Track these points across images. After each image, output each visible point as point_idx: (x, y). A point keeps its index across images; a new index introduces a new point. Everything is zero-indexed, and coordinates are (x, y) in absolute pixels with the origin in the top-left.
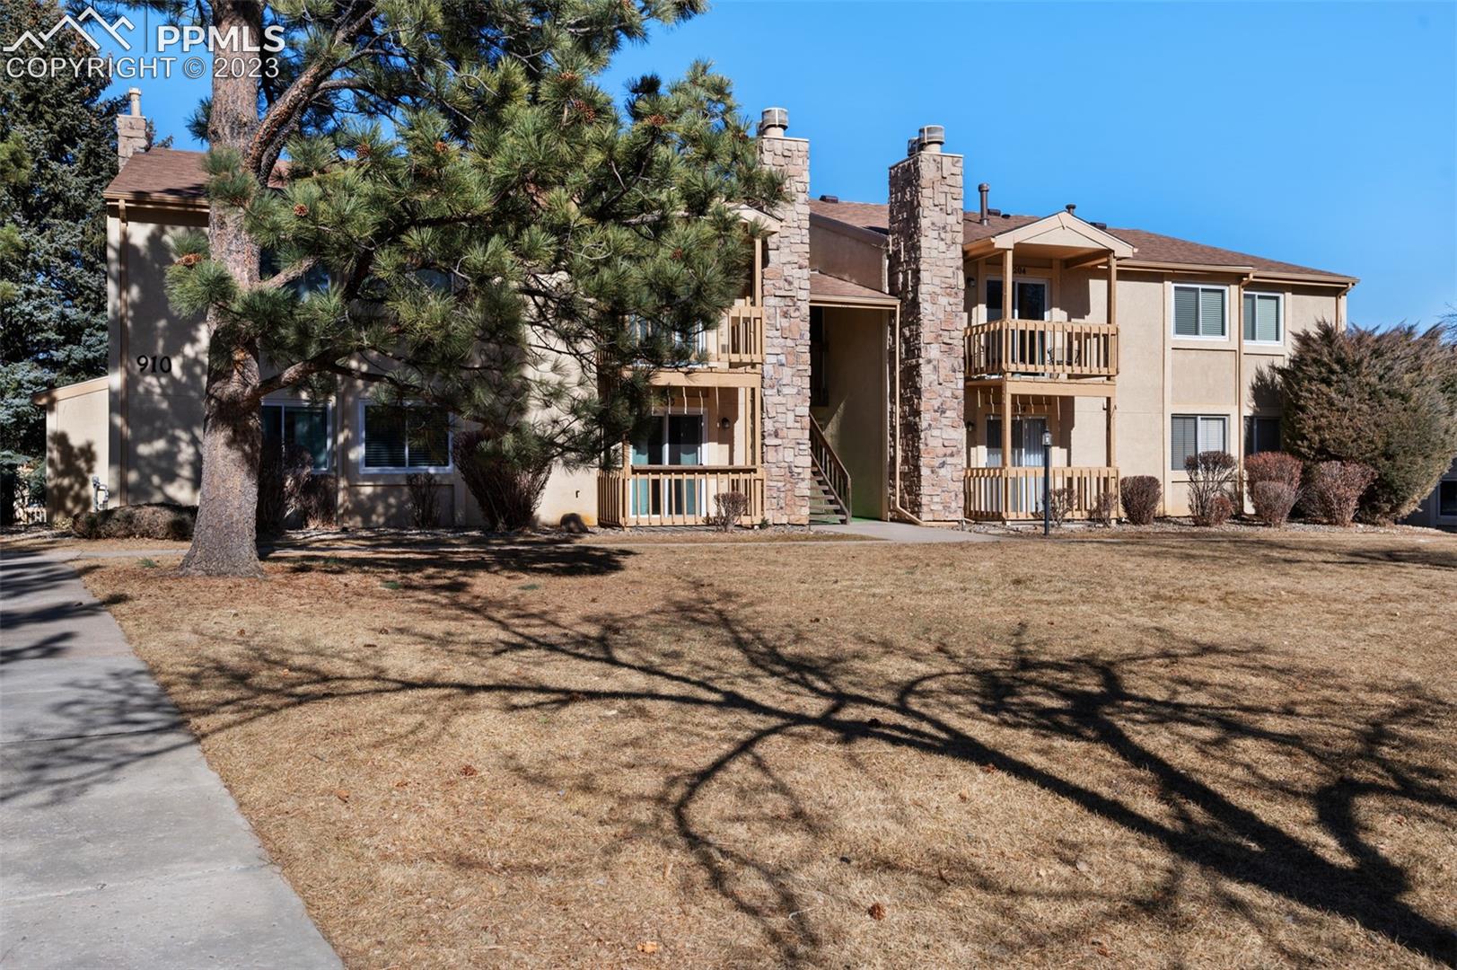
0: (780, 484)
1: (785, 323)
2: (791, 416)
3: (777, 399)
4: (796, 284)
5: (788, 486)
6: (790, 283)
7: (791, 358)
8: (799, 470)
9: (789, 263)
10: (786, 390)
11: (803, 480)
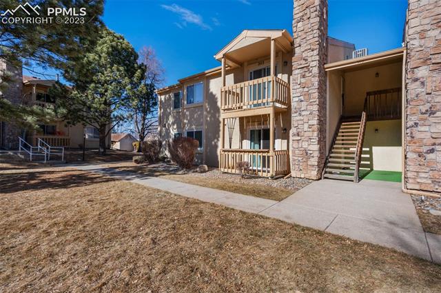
0: (299, 158)
1: (303, 80)
2: (306, 126)
3: (299, 118)
4: (309, 59)
5: (304, 159)
6: (306, 60)
7: (307, 97)
8: (311, 152)
9: (306, 50)
10: (303, 113)
11: (313, 157)
